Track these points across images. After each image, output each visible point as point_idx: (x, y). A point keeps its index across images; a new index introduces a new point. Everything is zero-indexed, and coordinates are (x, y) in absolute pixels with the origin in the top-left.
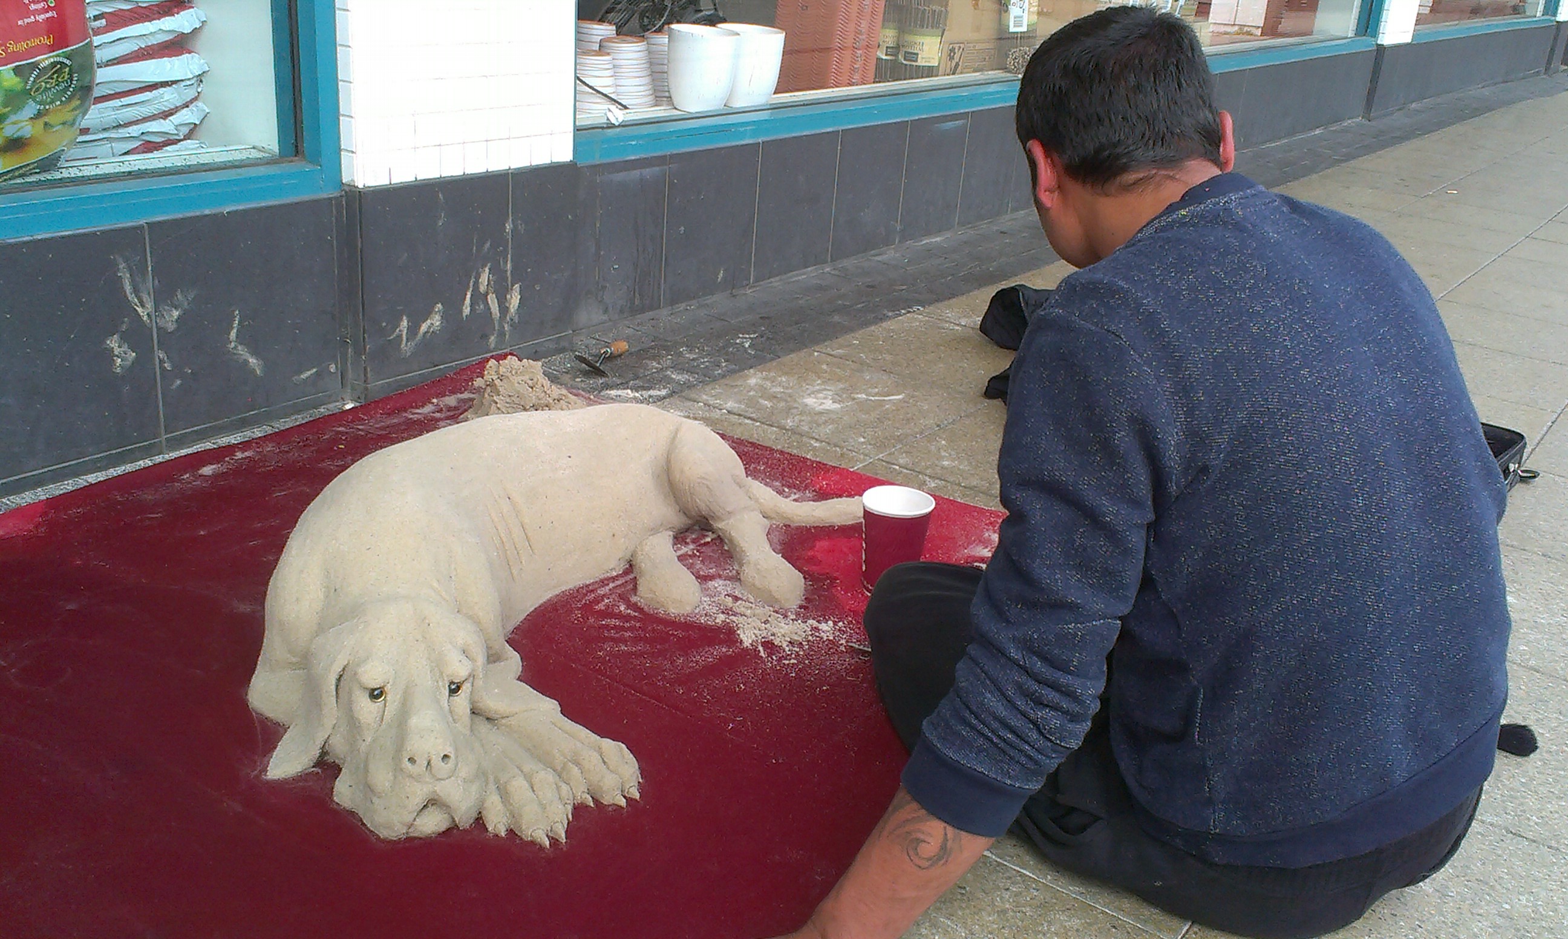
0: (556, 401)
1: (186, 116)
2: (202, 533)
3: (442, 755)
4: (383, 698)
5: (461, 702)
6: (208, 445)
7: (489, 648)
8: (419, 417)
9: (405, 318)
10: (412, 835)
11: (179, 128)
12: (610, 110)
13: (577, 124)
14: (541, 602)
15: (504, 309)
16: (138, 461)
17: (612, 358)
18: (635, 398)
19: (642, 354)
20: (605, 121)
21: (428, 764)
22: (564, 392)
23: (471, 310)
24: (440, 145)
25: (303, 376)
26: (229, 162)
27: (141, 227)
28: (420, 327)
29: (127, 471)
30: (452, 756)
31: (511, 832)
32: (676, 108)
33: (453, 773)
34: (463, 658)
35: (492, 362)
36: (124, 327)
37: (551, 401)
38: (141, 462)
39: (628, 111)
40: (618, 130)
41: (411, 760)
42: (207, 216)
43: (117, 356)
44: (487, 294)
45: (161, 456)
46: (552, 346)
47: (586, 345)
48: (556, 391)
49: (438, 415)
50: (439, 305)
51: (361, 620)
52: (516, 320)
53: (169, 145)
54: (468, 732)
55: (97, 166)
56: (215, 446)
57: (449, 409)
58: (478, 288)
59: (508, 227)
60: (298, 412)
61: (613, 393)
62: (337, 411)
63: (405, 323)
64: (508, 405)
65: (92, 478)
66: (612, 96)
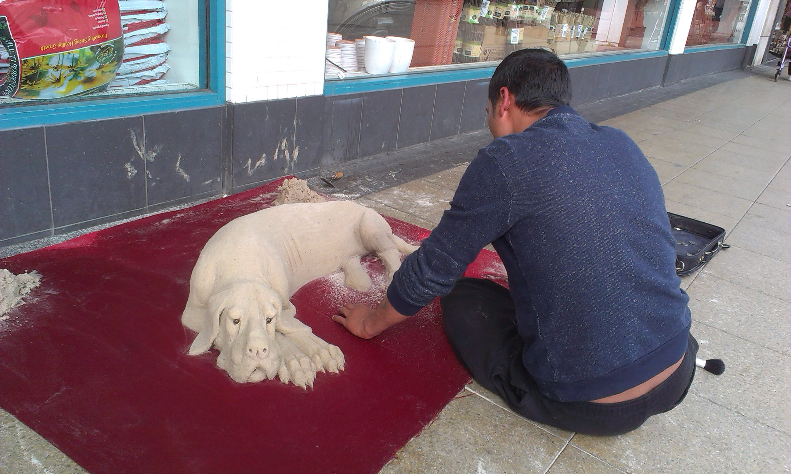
0: (313, 198)
1: (160, 69)
2: (163, 248)
3: (263, 349)
4: (239, 323)
5: (272, 326)
6: (166, 211)
7: (283, 304)
8: (255, 202)
9: (250, 159)
10: (249, 381)
11: (157, 74)
12: (339, 73)
13: (326, 78)
14: (304, 284)
15: (291, 157)
16: (136, 216)
17: (336, 179)
18: (346, 198)
19: (349, 179)
20: (337, 77)
21: (257, 352)
22: (316, 194)
23: (278, 157)
24: (268, 86)
25: (207, 183)
26: (179, 90)
27: (141, 117)
28: (256, 163)
29: (131, 221)
30: (267, 349)
31: (290, 382)
32: (367, 73)
33: (268, 356)
34: (273, 307)
35: (286, 180)
36: (132, 159)
37: (310, 198)
38: (137, 217)
39: (346, 73)
40: (343, 81)
41: (250, 350)
42: (168, 113)
43: (129, 172)
44: (285, 150)
45: (146, 214)
46: (311, 173)
47: (326, 173)
48: (313, 193)
49: (262, 201)
50: (265, 155)
51: (231, 290)
52: (296, 162)
53: (153, 81)
54: (274, 339)
55: (123, 90)
56: (169, 211)
57: (267, 199)
58: (281, 148)
59: (295, 122)
60: (204, 198)
61: (336, 195)
62: (220, 198)
63: (250, 162)
64: (292, 199)
65: (117, 223)
66: (340, 66)
